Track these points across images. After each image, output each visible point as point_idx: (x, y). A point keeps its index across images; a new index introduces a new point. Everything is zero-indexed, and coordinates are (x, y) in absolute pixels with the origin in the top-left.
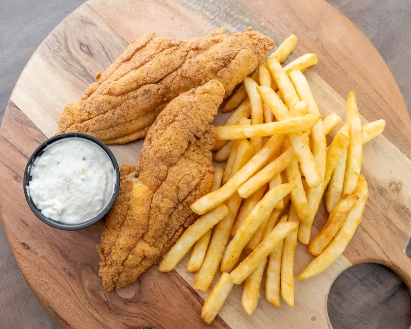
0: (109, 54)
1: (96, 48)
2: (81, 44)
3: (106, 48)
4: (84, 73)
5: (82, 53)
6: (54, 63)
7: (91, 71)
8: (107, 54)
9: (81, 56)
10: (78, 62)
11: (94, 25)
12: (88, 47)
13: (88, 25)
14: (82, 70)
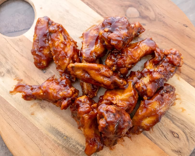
0: (161, 133)
1: (170, 136)
2: (178, 137)
3: (164, 136)
4: (173, 120)
5: (177, 132)
6: (191, 125)
7: (170, 122)
8: (163, 133)
9: (177, 130)
10: (178, 127)
11: (173, 150)
12: (174, 136)
13: (176, 150)
14: (175, 122)
